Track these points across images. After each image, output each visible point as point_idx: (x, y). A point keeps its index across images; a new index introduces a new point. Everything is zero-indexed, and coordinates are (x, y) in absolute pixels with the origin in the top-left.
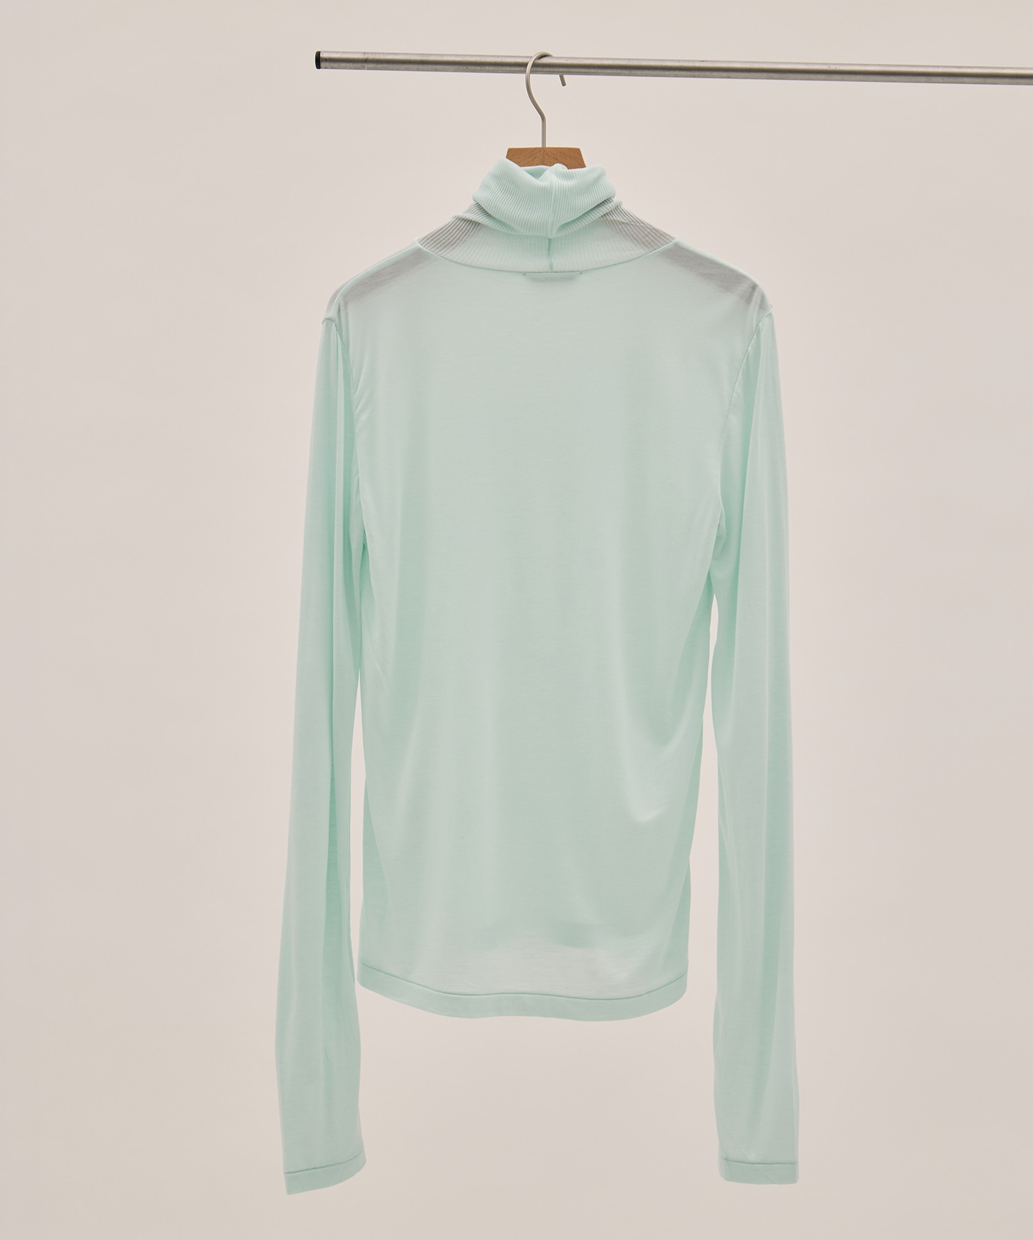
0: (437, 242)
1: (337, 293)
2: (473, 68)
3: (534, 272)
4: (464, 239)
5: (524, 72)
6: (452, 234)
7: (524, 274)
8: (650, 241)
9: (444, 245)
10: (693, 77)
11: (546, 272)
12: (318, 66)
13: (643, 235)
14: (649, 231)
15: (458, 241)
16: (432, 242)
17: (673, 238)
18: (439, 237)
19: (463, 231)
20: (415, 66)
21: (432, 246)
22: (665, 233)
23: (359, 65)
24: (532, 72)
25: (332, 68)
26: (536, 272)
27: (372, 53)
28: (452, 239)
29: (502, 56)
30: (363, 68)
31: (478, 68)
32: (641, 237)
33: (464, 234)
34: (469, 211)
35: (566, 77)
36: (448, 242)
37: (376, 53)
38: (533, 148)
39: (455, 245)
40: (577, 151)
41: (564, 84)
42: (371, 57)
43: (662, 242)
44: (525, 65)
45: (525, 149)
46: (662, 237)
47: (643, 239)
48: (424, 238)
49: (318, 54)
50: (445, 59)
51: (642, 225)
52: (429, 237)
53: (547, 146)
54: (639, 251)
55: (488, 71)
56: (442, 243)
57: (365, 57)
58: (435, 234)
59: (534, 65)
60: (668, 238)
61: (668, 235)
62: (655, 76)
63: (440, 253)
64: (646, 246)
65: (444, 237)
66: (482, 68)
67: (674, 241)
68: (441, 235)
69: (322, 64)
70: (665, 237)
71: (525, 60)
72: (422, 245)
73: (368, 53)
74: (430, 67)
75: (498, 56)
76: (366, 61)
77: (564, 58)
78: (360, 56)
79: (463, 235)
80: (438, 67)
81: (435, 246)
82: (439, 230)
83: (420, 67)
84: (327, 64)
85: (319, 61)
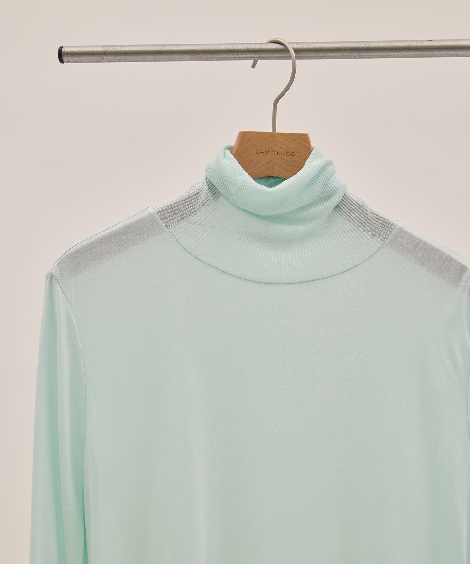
2: (206, 56)
12: (61, 61)
20: (151, 57)
23: (98, 58)
25: (74, 62)
27: (111, 46)
31: (211, 56)
42: (109, 49)
49: (61, 49)
50: (180, 48)
53: (277, 132)
55: (221, 59)
57: (104, 49)
66: (215, 56)
69: (65, 59)
74: (165, 57)
76: (105, 53)
78: (100, 49)
83: (157, 57)
84: (69, 58)
85: (61, 55)
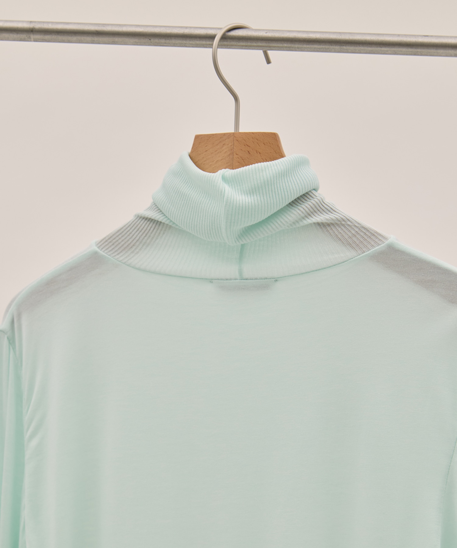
0: (116, 244)
1: (12, 301)
3: (221, 280)
4: (144, 241)
5: (211, 46)
6: (131, 235)
7: (211, 281)
8: (357, 242)
9: (122, 248)
10: (415, 55)
11: (235, 279)
13: (350, 235)
14: (357, 230)
15: (138, 243)
16: (110, 244)
17: (386, 239)
18: (118, 238)
19: (143, 231)
21: (110, 249)
22: (376, 232)
24: (220, 46)
26: (223, 280)
28: (131, 240)
29: (191, 28)
30: (29, 40)
32: (347, 237)
33: (144, 235)
34: (150, 208)
35: (270, 53)
36: (127, 244)
37: (44, 22)
38: (222, 134)
39: (134, 247)
40: (274, 137)
41: (268, 62)
43: (373, 243)
44: (212, 37)
45: (213, 135)
46: (372, 237)
47: (349, 240)
48: (101, 241)
51: (349, 223)
52: (107, 238)
54: (346, 253)
56: (120, 245)
58: (113, 235)
59: (224, 38)
60: (380, 238)
61: (380, 235)
62: (369, 53)
63: (118, 257)
64: (353, 248)
65: (123, 238)
67: (387, 242)
68: (120, 236)
70: (377, 238)
71: (211, 32)
72: (99, 247)
73: (35, 22)
75: (186, 28)
77: (263, 30)
79: (143, 237)
80: (116, 39)
81: (113, 249)
82: (118, 231)
